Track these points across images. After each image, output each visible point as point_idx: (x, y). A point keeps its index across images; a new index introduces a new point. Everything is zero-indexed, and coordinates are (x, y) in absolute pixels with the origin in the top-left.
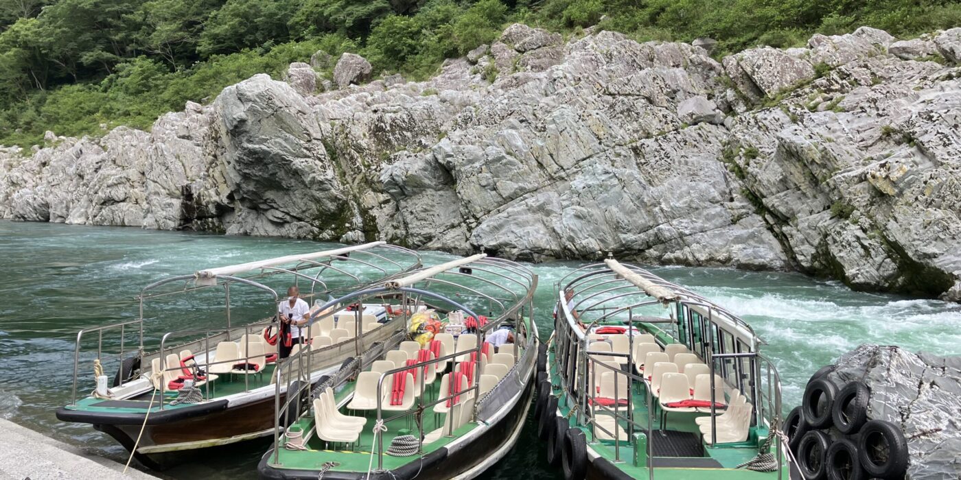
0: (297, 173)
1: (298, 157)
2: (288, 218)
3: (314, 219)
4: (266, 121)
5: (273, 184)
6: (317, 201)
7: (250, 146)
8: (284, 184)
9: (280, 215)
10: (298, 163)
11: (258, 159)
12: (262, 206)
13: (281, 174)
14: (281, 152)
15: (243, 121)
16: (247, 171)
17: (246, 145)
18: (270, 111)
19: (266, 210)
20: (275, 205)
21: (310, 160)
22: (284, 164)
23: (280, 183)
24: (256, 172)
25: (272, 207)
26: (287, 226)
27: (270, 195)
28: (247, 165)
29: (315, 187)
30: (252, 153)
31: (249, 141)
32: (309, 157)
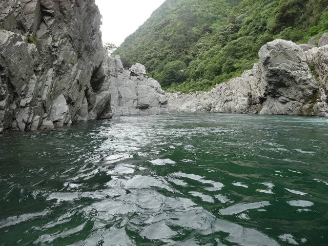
0: (292, 78)
1: (293, 70)
2: (288, 100)
3: (301, 99)
4: (279, 56)
5: (281, 85)
6: (303, 90)
7: (271, 68)
8: (286, 84)
9: (284, 98)
10: (293, 73)
11: (275, 73)
12: (276, 95)
13: (285, 79)
14: (285, 69)
15: (268, 58)
16: (270, 80)
17: (269, 68)
18: (281, 51)
19: (278, 97)
20: (282, 94)
21: (299, 71)
22: (286, 74)
23: (284, 84)
24: (273, 80)
25: (281, 96)
26: (287, 103)
27: (280, 90)
28: (270, 77)
29: (302, 83)
30: (272, 71)
31: (271, 66)
32: (299, 70)
